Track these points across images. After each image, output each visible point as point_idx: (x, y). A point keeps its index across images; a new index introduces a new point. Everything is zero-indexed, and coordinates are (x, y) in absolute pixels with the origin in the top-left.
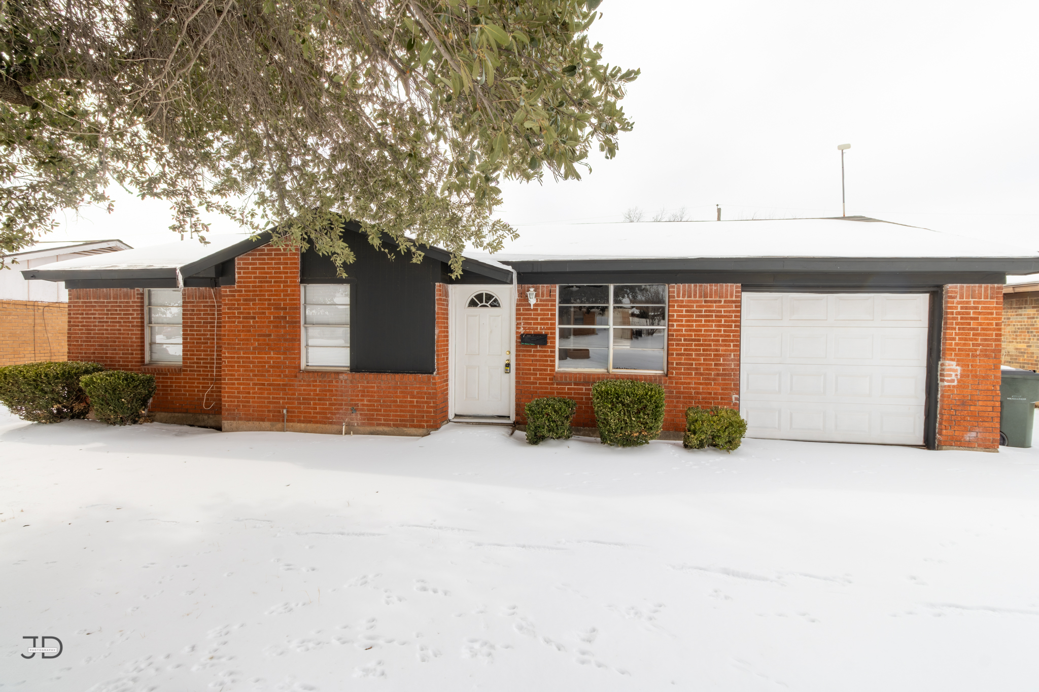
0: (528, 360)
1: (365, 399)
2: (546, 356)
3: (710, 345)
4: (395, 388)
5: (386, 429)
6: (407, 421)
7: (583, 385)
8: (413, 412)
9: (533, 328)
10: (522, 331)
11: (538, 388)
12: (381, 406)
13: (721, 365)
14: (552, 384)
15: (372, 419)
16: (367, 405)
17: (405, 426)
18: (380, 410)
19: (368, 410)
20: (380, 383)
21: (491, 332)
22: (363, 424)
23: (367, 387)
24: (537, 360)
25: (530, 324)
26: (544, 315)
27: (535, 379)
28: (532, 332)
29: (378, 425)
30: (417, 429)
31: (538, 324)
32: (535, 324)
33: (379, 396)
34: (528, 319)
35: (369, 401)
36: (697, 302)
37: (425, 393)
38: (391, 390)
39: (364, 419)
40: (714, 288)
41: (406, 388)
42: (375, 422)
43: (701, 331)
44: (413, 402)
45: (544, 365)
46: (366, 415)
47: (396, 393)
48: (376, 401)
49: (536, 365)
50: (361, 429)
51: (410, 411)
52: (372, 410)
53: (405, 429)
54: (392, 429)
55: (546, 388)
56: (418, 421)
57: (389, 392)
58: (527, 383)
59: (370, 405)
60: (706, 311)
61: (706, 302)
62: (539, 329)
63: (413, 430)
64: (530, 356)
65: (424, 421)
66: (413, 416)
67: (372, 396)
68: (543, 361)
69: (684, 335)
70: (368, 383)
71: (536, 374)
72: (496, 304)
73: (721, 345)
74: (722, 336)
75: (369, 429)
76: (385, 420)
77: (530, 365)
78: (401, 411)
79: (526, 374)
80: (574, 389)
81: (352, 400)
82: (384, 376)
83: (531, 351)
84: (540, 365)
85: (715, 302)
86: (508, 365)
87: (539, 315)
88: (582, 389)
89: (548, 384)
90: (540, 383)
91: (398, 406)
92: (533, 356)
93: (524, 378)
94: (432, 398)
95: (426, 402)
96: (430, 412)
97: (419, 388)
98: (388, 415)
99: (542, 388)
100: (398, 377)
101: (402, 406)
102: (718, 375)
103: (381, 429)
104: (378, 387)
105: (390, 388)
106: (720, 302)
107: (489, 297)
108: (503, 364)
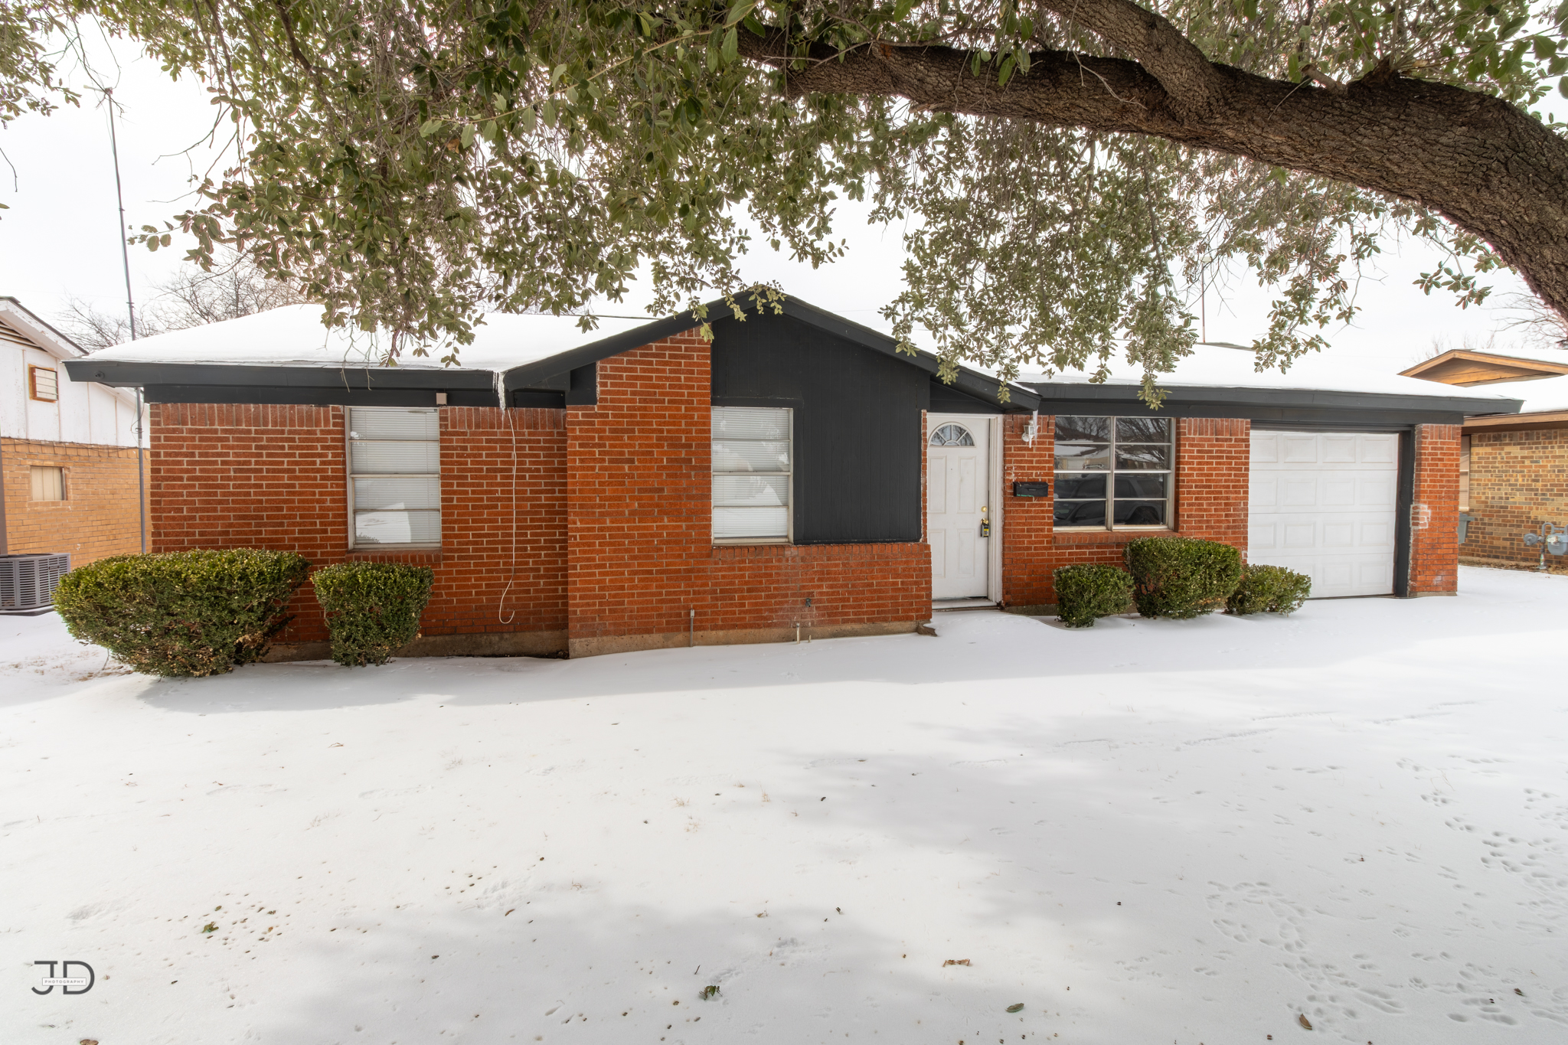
0: (1021, 518)
1: (824, 583)
2: (1043, 511)
3: (1221, 492)
4: (870, 564)
5: (857, 627)
6: (888, 612)
7: (1087, 548)
8: (896, 598)
9: (1028, 475)
10: (1013, 478)
11: (1033, 555)
12: (850, 593)
13: (1231, 515)
14: (1050, 548)
15: (836, 614)
16: (827, 594)
17: (885, 620)
18: (848, 600)
19: (829, 601)
20: (847, 559)
21: (961, 480)
22: (821, 623)
23: (827, 566)
24: (1032, 518)
25: (1023, 468)
26: (1041, 456)
27: (1029, 542)
28: (1026, 479)
29: (845, 621)
30: (902, 623)
31: (1033, 468)
32: (1029, 468)
33: (845, 579)
34: (1021, 461)
35: (831, 587)
36: (1209, 440)
37: (915, 570)
38: (864, 568)
39: (823, 615)
40: (1225, 423)
41: (887, 563)
42: (840, 618)
43: (1212, 475)
44: (897, 583)
45: (1041, 524)
46: (826, 608)
47: (872, 571)
48: (842, 586)
49: (1030, 524)
50: (818, 630)
51: (892, 597)
52: (836, 600)
53: (885, 624)
54: (865, 626)
55: (1043, 554)
56: (904, 611)
57: (861, 572)
58: (1020, 549)
59: (833, 593)
60: (1217, 451)
61: (1217, 440)
62: (1035, 475)
63: (896, 625)
64: (1023, 512)
65: (911, 610)
66: (898, 604)
67: (835, 579)
68: (1039, 518)
69: (1195, 481)
70: (829, 559)
71: (1031, 537)
72: (967, 440)
73: (1231, 492)
74: (1232, 481)
75: (829, 629)
76: (855, 614)
77: (1024, 524)
78: (879, 598)
79: (1018, 536)
80: (1076, 553)
81: (803, 587)
82: (856, 549)
83: (1024, 505)
84: (1036, 524)
85: (1226, 440)
86: (985, 526)
87: (1034, 456)
88: (1085, 553)
89: (1045, 548)
90: (1035, 548)
91: (875, 591)
92: (1028, 512)
93: (1016, 542)
94: (924, 576)
95: (916, 583)
96: (922, 597)
97: (907, 562)
98: (860, 606)
99: (1038, 555)
100: (877, 548)
101: (880, 591)
102: (1228, 527)
103: (848, 627)
104: (844, 565)
105: (862, 564)
106: (1231, 440)
107: (961, 431)
108: (977, 525)
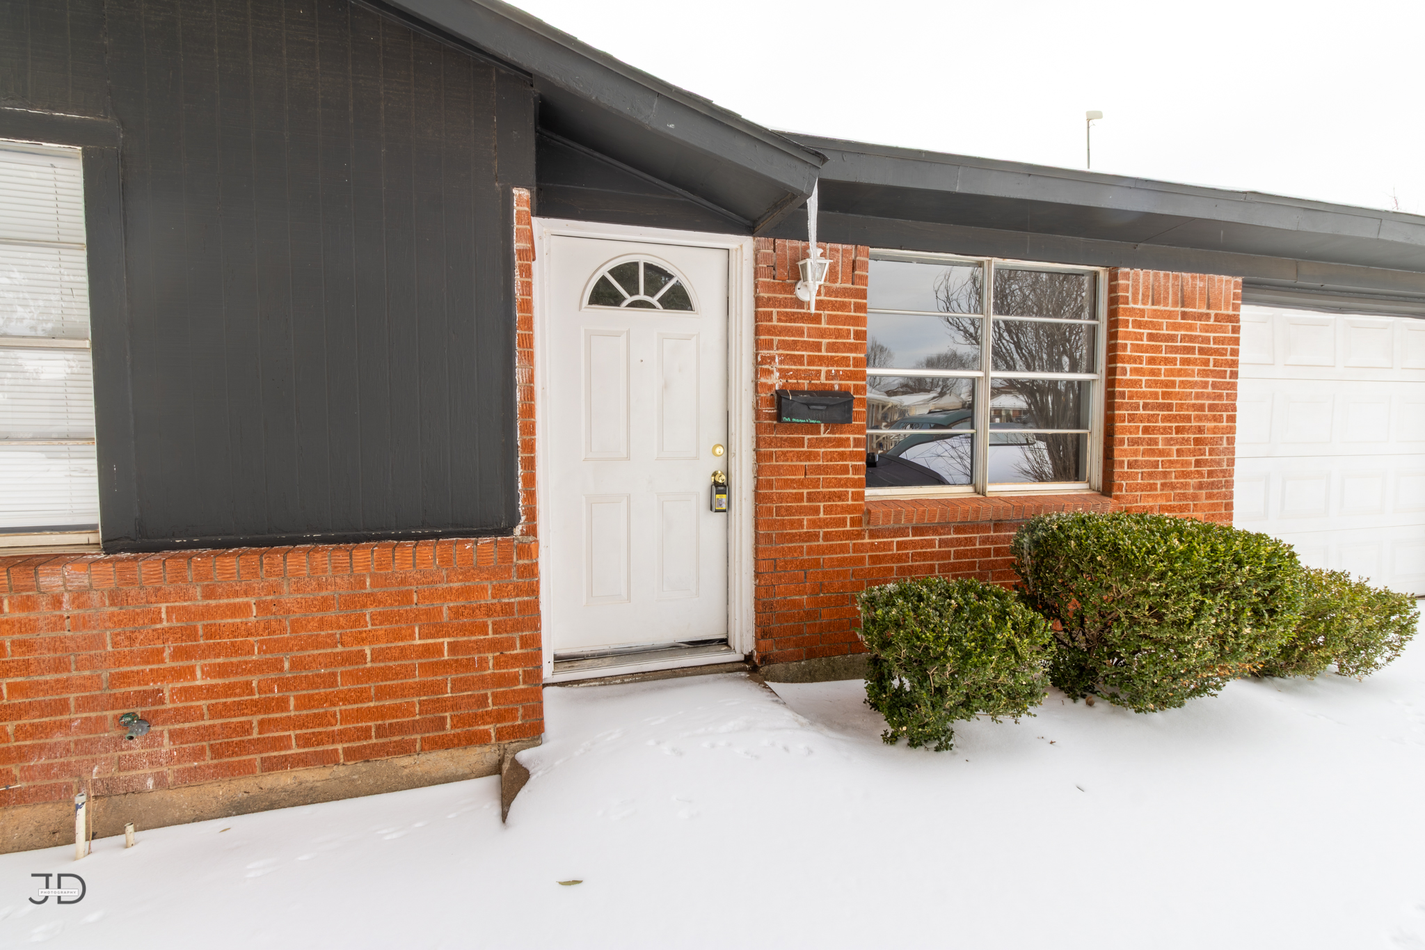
0: (793, 470)
1: (198, 664)
2: (842, 456)
3: (1188, 418)
4: (349, 603)
5: (312, 776)
6: (413, 727)
7: (936, 532)
8: (438, 688)
9: (808, 375)
10: (776, 381)
11: (821, 550)
12: (285, 685)
13: (1205, 462)
14: (859, 535)
15: (242, 748)
16: (210, 691)
17: (405, 749)
18: (282, 704)
19: (214, 712)
20: (274, 589)
21: (666, 386)
22: (190, 777)
23: (206, 613)
24: (819, 470)
25: (799, 360)
26: (838, 334)
27: (813, 523)
28: (805, 384)
29: (271, 766)
30: (457, 753)
31: (822, 361)
32: (812, 361)
33: (267, 647)
34: (793, 345)
35: (222, 671)
36: (1170, 315)
37: (489, 611)
38: (331, 614)
39: (198, 754)
40: (1199, 284)
41: (405, 598)
42: (257, 757)
43: (1173, 384)
44: (438, 649)
45: (839, 483)
46: (207, 733)
47: (359, 620)
48: (258, 667)
49: (816, 483)
50: (183, 797)
51: (422, 688)
52: (240, 708)
53: (405, 761)
54: (340, 771)
55: (843, 549)
56: (459, 721)
57: (322, 624)
58: (792, 538)
59: (229, 690)
60: (1183, 338)
61: (1184, 315)
62: (825, 377)
63: (440, 760)
64: (799, 456)
65: (483, 718)
66: (441, 705)
67: (235, 649)
68: (834, 470)
69: (1143, 395)
70: (209, 593)
71: (817, 510)
72: (678, 300)
73: (1207, 419)
74: (1209, 397)
75: (221, 790)
76: (304, 741)
77: (801, 484)
78: (381, 693)
79: (789, 511)
80: (914, 544)
81: (124, 678)
82: (297, 561)
83: (800, 443)
84: (828, 483)
85: (1200, 317)
86: (721, 487)
87: (823, 333)
88: (930, 544)
89: (848, 535)
90: (827, 536)
91: (370, 674)
92: (809, 456)
93: (783, 524)
94: (517, 626)
95: (493, 645)
96: (514, 679)
97: (465, 592)
98: (321, 719)
99: (831, 549)
100: (365, 557)
101: (385, 674)
102: (1200, 486)
103: (285, 779)
104: (263, 607)
105: (325, 604)
106: (1208, 316)
107: (656, 275)
108: (705, 482)
